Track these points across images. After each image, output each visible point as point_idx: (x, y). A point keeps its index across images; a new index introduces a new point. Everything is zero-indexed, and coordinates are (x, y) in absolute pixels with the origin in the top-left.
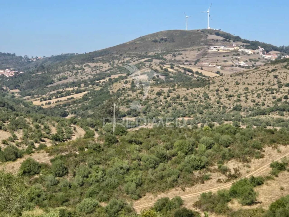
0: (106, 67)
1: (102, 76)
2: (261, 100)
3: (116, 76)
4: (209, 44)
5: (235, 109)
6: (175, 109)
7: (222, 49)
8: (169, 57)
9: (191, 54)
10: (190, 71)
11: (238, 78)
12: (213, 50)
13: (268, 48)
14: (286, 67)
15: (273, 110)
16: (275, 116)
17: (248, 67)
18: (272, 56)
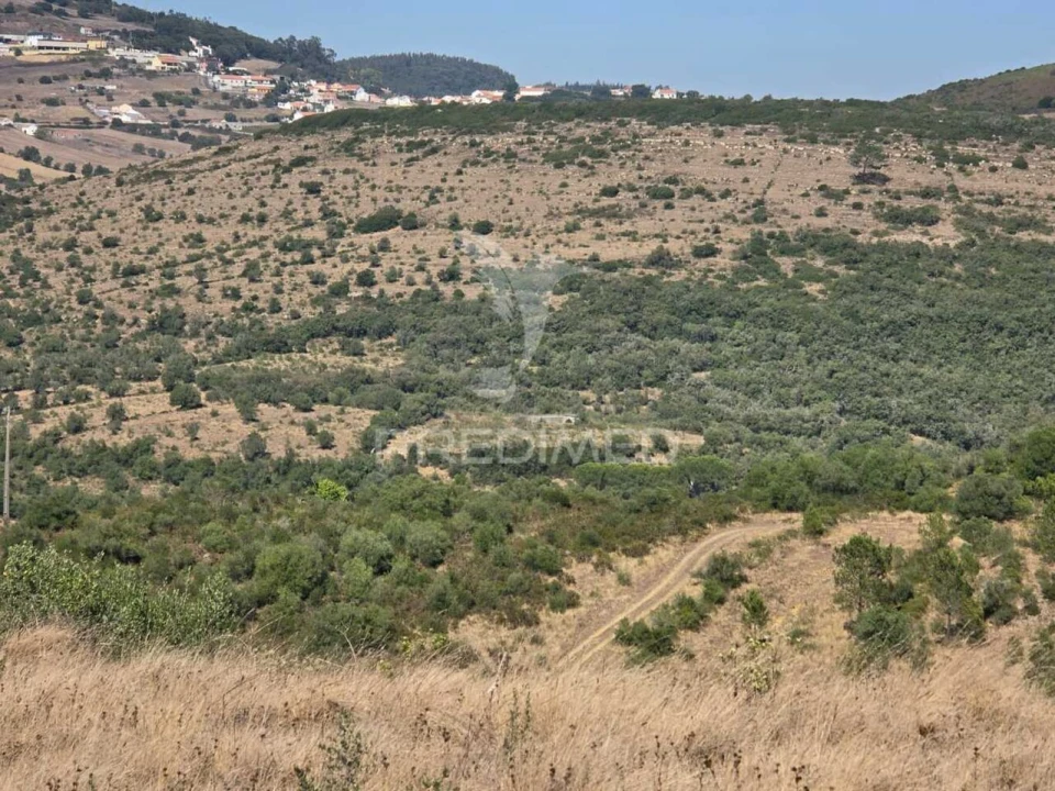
2: (262, 291)
5: (158, 325)
11: (152, 191)
13: (230, 47)
14: (348, 148)
15: (316, 332)
16: (329, 358)
17: (154, 131)
18: (250, 81)
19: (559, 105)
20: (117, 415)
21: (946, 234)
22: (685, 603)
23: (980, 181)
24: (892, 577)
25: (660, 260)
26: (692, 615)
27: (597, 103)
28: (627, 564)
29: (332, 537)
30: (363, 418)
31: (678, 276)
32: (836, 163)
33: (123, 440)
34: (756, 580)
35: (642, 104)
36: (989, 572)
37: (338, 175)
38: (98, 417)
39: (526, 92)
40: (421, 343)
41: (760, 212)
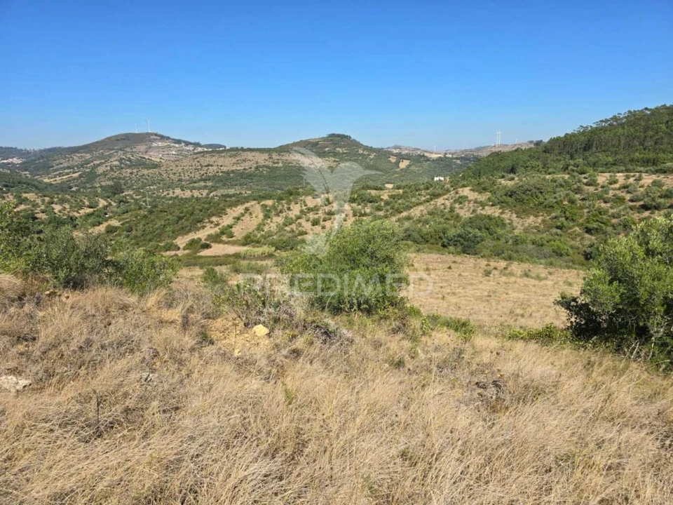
0: (88, 156)
1: (87, 162)
2: (193, 175)
3: (98, 162)
4: (152, 141)
5: (179, 180)
6: (143, 182)
7: (160, 144)
8: (128, 149)
9: (142, 148)
10: (144, 158)
11: (177, 163)
12: (154, 145)
13: (187, 144)
14: (203, 156)
15: (200, 181)
16: (202, 184)
17: (178, 155)
18: (190, 148)
19: (232, 150)
20: (174, 193)
21: (280, 165)
22: (242, 213)
23: (284, 158)
24: (268, 208)
25: (245, 169)
26: (243, 215)
27: (237, 149)
28: (234, 209)
29: (194, 207)
30: (207, 191)
31: (247, 171)
32: (266, 156)
33: (174, 196)
34: (251, 210)
35: (243, 150)
36: (280, 207)
37: (202, 160)
38: (171, 193)
39: (228, 148)
40: (214, 181)
41: (257, 162)
